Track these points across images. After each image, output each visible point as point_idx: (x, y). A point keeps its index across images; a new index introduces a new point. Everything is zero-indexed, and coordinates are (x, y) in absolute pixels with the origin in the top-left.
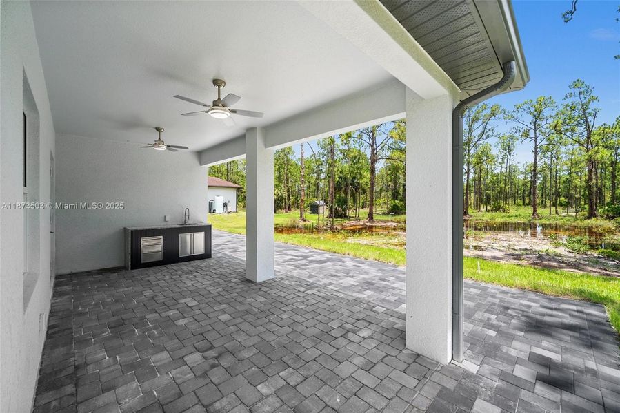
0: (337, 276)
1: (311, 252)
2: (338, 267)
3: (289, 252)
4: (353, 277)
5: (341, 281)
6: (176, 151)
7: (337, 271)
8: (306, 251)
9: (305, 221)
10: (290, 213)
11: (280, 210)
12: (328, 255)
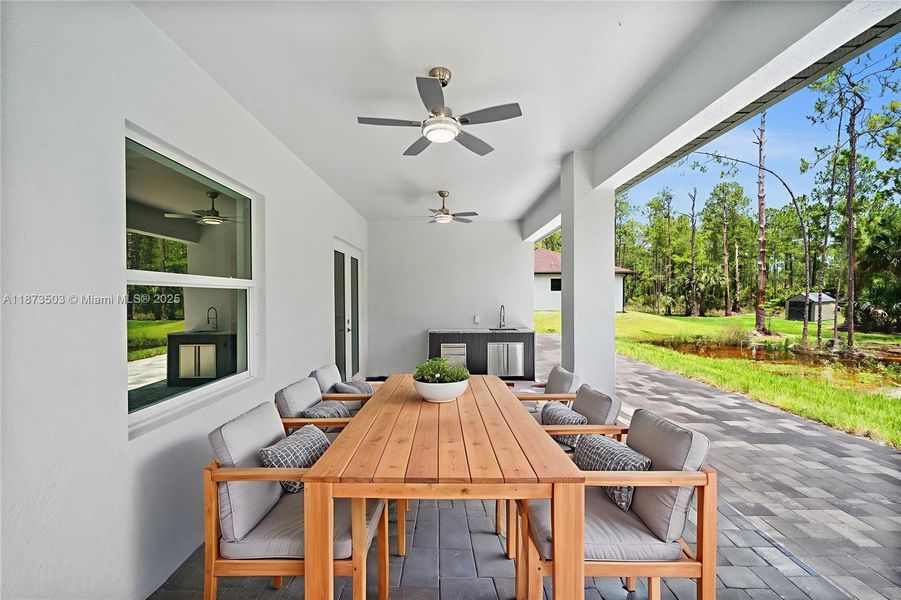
0: (794, 494)
1: (743, 406)
2: (814, 466)
3: (685, 399)
4: (858, 513)
5: (804, 514)
6: (468, 221)
7: (805, 478)
8: (731, 403)
9: (768, 333)
10: (735, 316)
11: (715, 311)
12: (791, 425)
